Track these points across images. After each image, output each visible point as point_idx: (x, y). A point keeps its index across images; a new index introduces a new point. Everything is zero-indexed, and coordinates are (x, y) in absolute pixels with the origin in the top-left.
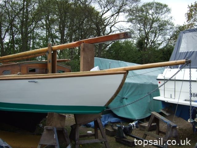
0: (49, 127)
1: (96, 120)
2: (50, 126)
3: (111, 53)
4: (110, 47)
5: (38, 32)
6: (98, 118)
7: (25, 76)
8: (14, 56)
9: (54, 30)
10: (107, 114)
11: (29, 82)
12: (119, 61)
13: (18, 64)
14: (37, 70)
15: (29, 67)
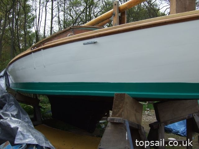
0: (117, 119)
1: (191, 117)
2: (119, 116)
6: (195, 114)
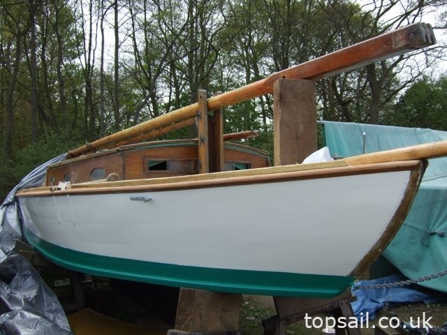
1: (336, 306)
3: (405, 111)
4: (402, 97)
5: (233, 76)
6: (342, 301)
7: (122, 184)
8: (133, 130)
9: (266, 67)
10: (385, 278)
11: (132, 199)
12: (419, 129)
13: (118, 151)
14: (172, 166)
15: (149, 157)
